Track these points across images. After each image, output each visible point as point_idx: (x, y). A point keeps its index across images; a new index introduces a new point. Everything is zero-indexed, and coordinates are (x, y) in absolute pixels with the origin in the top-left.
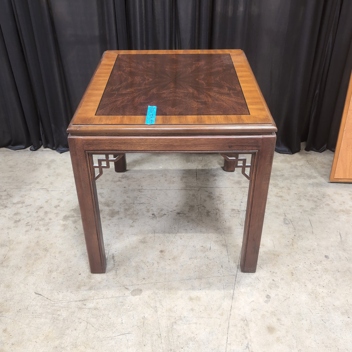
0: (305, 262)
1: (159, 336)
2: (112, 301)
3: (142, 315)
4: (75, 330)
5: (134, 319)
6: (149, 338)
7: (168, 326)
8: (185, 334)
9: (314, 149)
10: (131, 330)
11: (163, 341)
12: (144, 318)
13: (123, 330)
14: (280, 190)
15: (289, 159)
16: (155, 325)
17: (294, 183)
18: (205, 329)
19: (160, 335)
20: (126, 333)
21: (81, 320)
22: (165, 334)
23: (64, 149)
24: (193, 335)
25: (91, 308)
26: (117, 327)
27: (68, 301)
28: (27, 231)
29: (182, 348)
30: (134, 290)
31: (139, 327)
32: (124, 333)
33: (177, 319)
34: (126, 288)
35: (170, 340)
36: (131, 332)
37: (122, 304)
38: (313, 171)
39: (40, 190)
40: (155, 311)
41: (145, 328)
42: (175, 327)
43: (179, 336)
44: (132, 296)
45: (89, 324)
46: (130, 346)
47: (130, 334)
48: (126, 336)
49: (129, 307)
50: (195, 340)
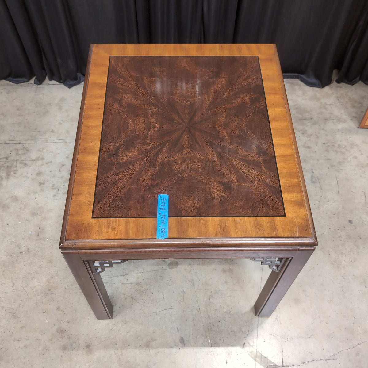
0: (329, 228)
1: (199, 310)
2: (152, 275)
3: (181, 289)
4: (122, 306)
5: (174, 293)
6: (190, 312)
7: (206, 299)
8: (221, 307)
9: (346, 81)
10: (173, 305)
11: (202, 315)
12: (183, 292)
13: (166, 305)
14: (308, 139)
15: (319, 95)
16: (193, 299)
17: (323, 129)
19: (199, 309)
20: (169, 308)
21: (126, 296)
22: (203, 308)
23: (72, 82)
24: (228, 309)
25: (133, 283)
26: (159, 302)
27: (110, 276)
28: (54, 196)
29: (220, 321)
30: (170, 262)
31: (180, 301)
32: (167, 308)
33: (213, 293)
35: (209, 314)
36: (173, 307)
37: (162, 278)
38: (343, 111)
39: (57, 141)
40: (193, 284)
41: (185, 303)
42: (212, 300)
43: (216, 310)
44: (170, 269)
45: (133, 300)
46: (173, 321)
47: (173, 309)
48: (169, 311)
49: (168, 281)
50: (231, 313)
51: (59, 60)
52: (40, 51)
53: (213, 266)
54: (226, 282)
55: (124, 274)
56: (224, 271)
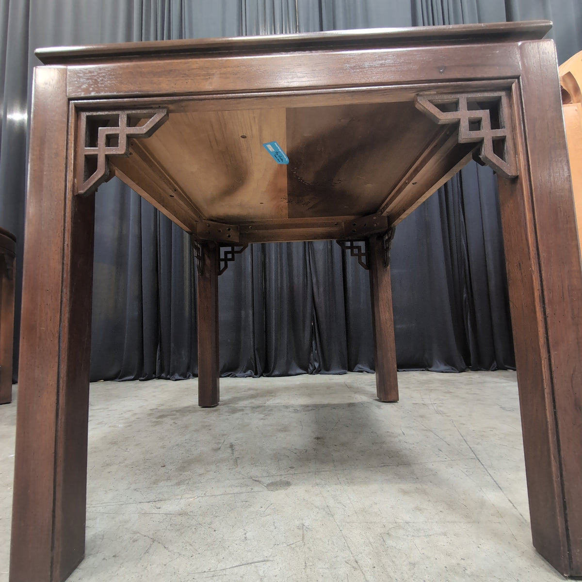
1: (355, 565)
2: (224, 500)
3: (297, 523)
4: (114, 556)
5: (276, 530)
6: (327, 571)
7: (372, 540)
8: (428, 557)
10: (270, 554)
11: (370, 577)
12: (302, 527)
13: (249, 554)
16: (335, 541)
17: (483, 386)
18: (480, 546)
19: (357, 562)
20: (256, 560)
21: (138, 535)
22: (369, 560)
24: (454, 562)
25: (171, 513)
26: (230, 548)
30: (272, 483)
31: (293, 546)
32: (250, 562)
33: (390, 527)
34: (256, 481)
35: (392, 574)
36: (271, 559)
37: (247, 503)
40: (328, 514)
41: (309, 548)
42: (390, 542)
43: (413, 565)
44: (269, 492)
45: (156, 543)
47: (269, 564)
48: (256, 567)
49: (263, 509)
50: (467, 572)
51: (172, 345)
52: (157, 339)
53: (374, 487)
54: (418, 509)
55: (157, 500)
56: (405, 492)
